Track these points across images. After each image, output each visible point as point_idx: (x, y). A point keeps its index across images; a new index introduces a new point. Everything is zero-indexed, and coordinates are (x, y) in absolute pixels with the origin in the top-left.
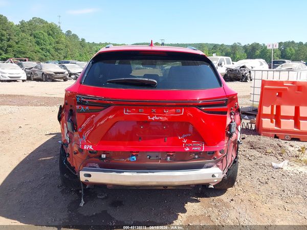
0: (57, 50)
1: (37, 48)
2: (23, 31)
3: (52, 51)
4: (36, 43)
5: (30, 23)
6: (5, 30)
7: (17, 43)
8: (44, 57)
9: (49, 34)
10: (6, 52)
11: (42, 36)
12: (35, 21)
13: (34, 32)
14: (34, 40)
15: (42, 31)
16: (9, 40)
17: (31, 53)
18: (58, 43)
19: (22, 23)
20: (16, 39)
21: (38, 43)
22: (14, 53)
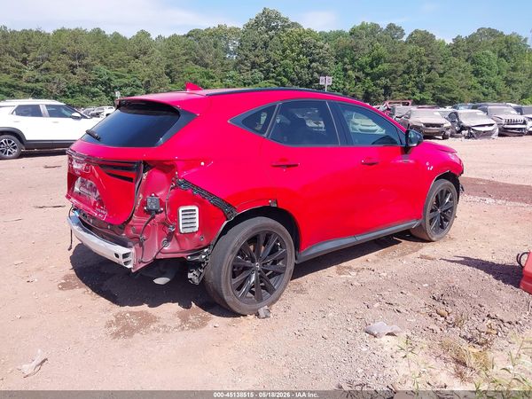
0: (509, 82)
1: (474, 81)
2: (455, 55)
3: (501, 85)
4: (473, 72)
5: (471, 39)
6: (428, 56)
7: (441, 75)
8: (482, 97)
9: (502, 55)
10: (422, 90)
11: (485, 61)
12: (481, 34)
13: (473, 54)
14: (470, 68)
15: (488, 51)
16: (429, 71)
17: (461, 90)
18: (514, 69)
19: (457, 40)
20: (440, 68)
21: (476, 73)
22: (433, 91)
